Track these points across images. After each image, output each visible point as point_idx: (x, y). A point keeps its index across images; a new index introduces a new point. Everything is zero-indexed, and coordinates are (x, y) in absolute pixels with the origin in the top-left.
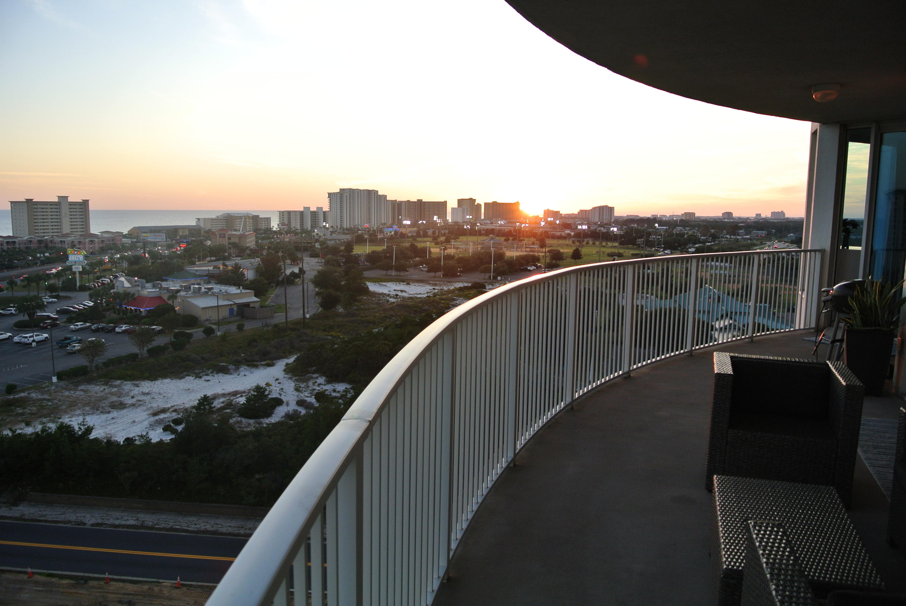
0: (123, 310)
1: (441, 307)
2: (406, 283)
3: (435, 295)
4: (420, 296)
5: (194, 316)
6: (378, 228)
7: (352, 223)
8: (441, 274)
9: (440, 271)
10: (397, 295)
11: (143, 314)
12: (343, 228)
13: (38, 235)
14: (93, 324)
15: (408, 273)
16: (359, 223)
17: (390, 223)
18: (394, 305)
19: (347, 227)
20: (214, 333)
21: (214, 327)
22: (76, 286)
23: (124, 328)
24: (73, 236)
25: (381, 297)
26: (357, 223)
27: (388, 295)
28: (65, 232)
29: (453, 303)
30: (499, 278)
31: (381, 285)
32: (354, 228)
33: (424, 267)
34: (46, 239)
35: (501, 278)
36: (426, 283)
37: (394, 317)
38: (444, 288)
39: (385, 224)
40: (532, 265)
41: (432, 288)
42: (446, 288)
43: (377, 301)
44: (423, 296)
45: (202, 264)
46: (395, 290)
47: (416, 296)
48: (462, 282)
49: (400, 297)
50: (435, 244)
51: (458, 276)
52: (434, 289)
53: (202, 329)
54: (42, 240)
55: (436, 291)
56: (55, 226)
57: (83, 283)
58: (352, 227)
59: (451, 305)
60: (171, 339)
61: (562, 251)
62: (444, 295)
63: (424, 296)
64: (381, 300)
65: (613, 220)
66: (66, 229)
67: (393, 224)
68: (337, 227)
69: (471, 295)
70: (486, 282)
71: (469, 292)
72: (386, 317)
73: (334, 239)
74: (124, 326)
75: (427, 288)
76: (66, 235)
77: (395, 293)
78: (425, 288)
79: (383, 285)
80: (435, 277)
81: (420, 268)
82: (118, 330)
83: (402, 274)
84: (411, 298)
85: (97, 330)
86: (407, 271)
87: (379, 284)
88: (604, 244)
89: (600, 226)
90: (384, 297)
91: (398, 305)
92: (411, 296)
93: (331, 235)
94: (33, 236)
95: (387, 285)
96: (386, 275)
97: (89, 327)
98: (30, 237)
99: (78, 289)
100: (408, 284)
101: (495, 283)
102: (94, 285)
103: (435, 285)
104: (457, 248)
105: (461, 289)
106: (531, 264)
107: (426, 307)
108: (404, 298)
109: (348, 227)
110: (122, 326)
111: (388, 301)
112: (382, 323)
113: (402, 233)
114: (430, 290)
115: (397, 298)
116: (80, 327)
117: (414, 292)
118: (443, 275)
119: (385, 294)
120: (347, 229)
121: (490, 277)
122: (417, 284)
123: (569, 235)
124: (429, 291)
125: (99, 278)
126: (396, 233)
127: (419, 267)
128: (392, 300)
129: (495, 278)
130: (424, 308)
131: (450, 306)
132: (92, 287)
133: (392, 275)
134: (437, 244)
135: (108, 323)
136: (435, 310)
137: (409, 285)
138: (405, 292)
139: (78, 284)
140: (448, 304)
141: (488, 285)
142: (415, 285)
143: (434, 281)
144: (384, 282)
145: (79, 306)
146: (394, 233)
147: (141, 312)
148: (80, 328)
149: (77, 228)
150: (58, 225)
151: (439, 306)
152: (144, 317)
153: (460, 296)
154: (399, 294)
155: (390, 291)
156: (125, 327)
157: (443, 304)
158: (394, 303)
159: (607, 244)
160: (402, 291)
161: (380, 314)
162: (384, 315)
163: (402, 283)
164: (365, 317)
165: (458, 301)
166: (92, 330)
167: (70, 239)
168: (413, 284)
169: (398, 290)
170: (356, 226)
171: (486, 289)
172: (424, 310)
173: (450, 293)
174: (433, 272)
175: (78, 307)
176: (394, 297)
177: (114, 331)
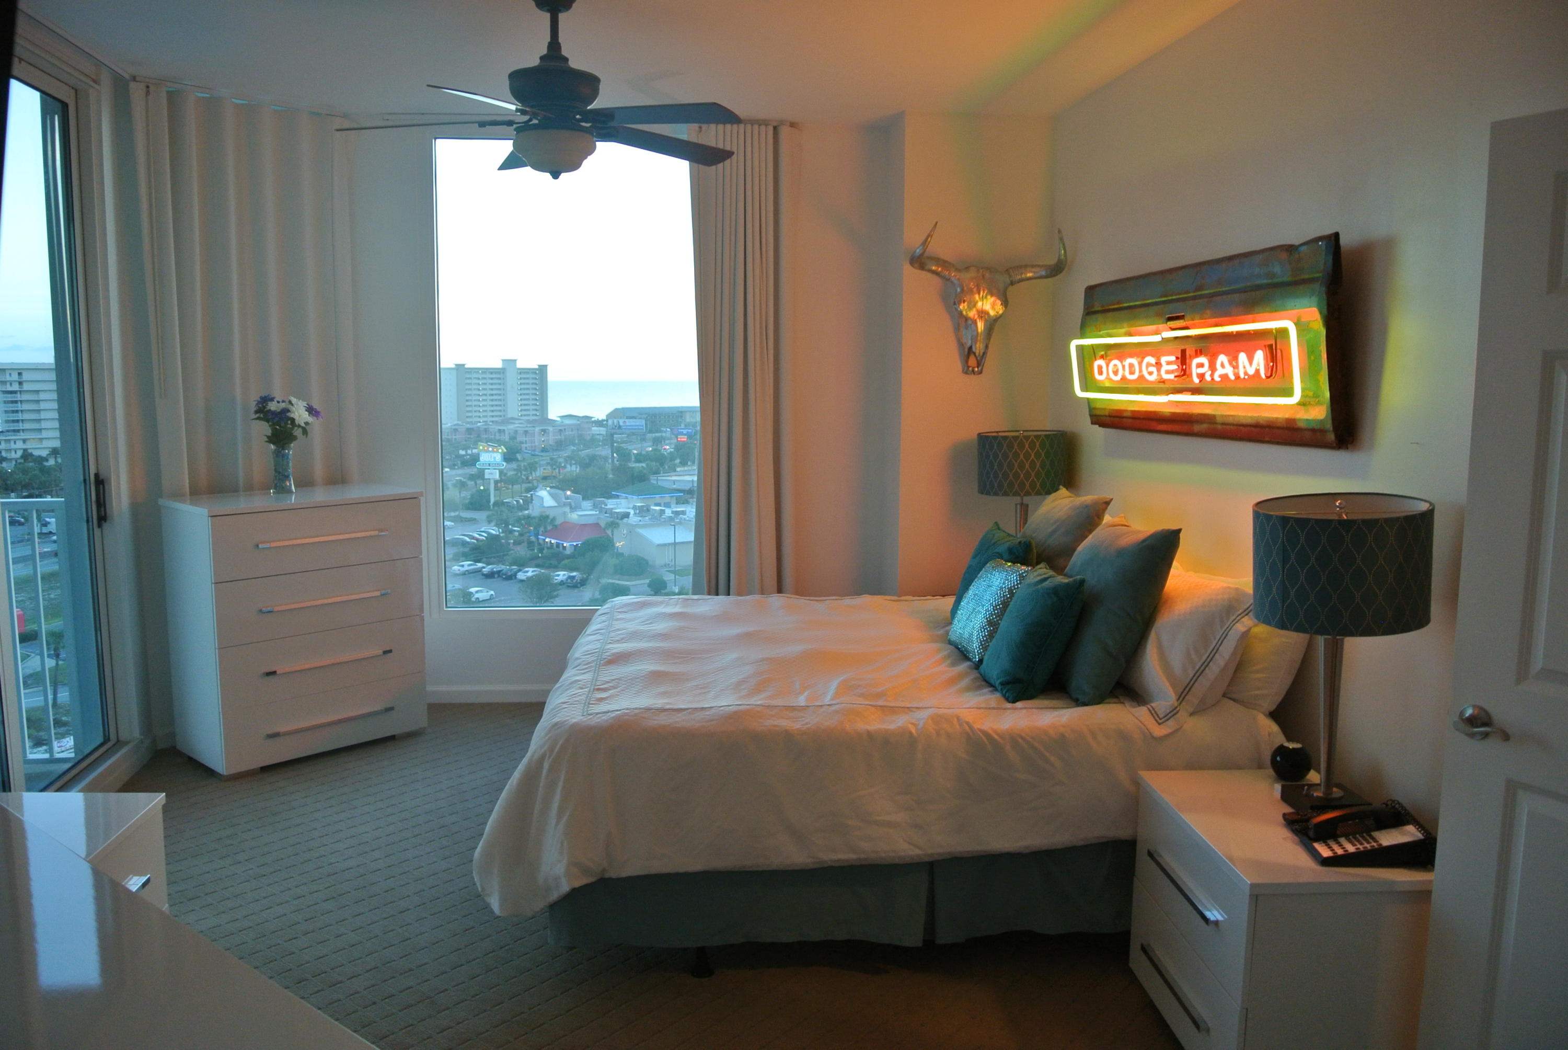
0: (539, 544)
5: (643, 559)
11: (568, 552)
13: (468, 420)
14: (488, 564)
20: (665, 587)
21: (669, 577)
22: (490, 502)
23: (530, 574)
24: (517, 422)
28: (509, 416)
34: (479, 427)
45: (686, 471)
53: (647, 581)
54: (472, 429)
56: (496, 405)
57: (502, 498)
60: (593, 595)
66: (513, 410)
74: (531, 569)
76: (508, 421)
82: (521, 576)
85: (491, 575)
94: (460, 423)
97: (479, 571)
98: (456, 422)
99: (492, 507)
102: (517, 502)
110: (526, 569)
116: (466, 568)
125: (528, 490)
132: (514, 504)
135: (511, 565)
139: (492, 500)
145: (480, 535)
147: (564, 548)
148: (467, 571)
149: (528, 410)
150: (500, 406)
152: (568, 557)
156: (533, 571)
166: (483, 575)
167: (511, 427)
175: (477, 536)
177: (516, 578)
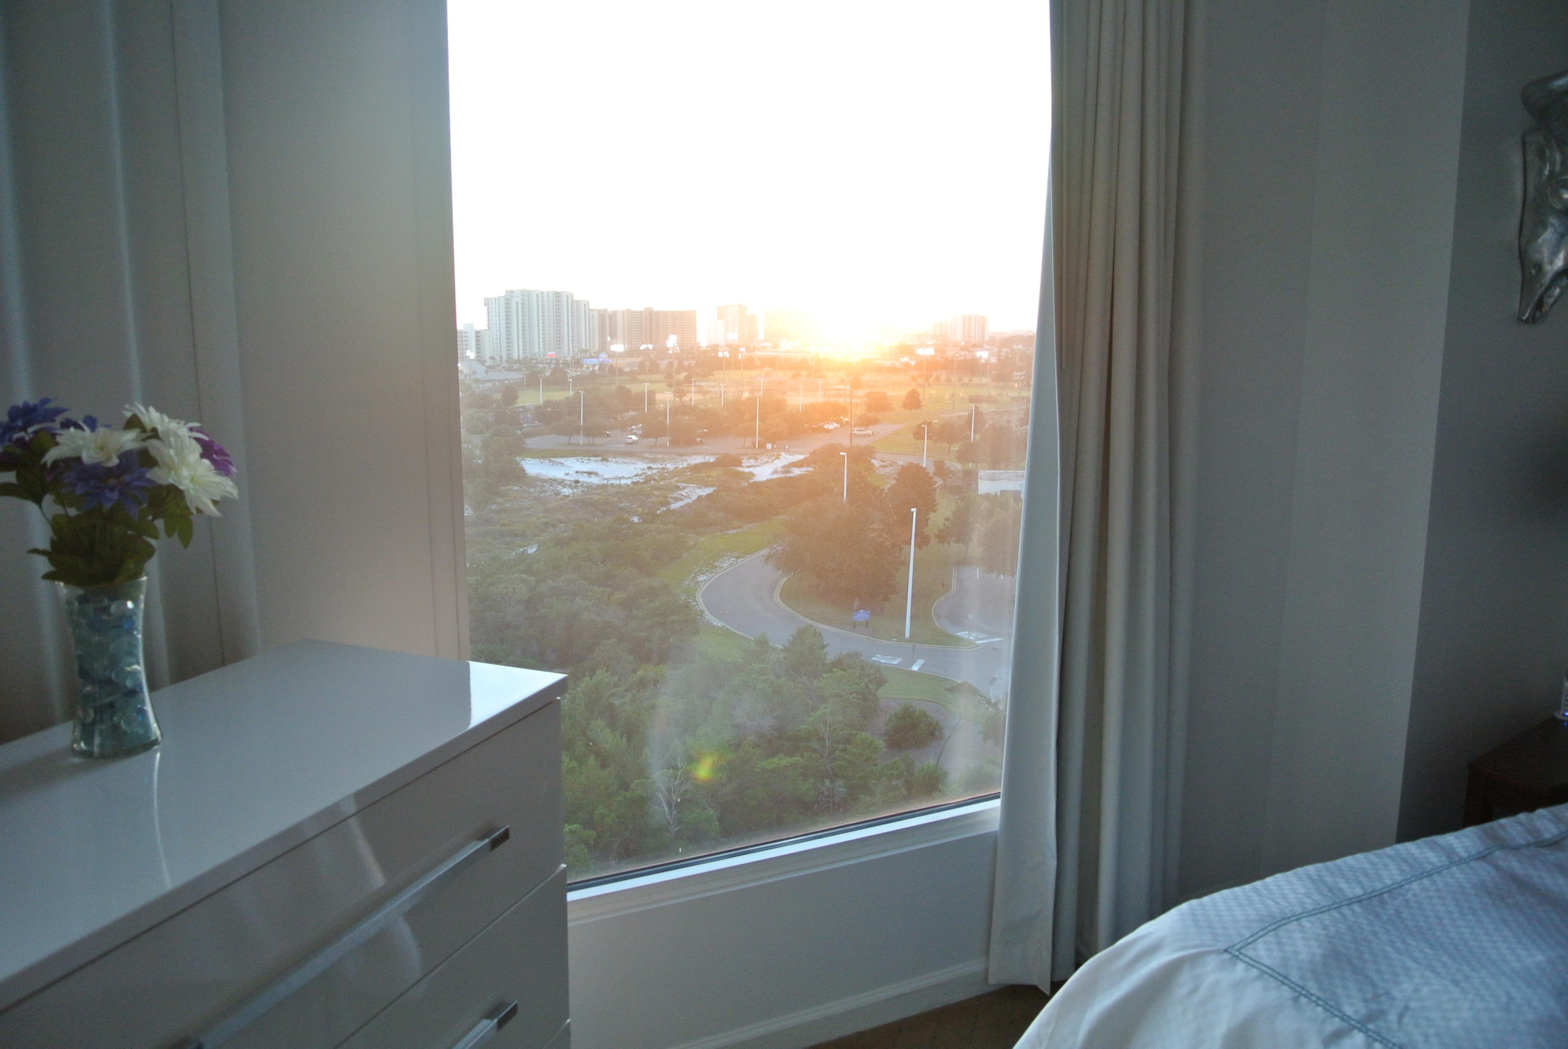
1: (653, 502)
2: (600, 458)
3: (648, 480)
4: (617, 482)
6: (573, 358)
7: (528, 351)
8: (666, 440)
9: (665, 435)
10: (577, 482)
12: (512, 359)
15: (609, 439)
16: (541, 350)
17: (597, 348)
18: (567, 501)
19: (519, 357)
25: (547, 485)
26: (537, 350)
27: (562, 482)
29: (675, 495)
30: (769, 446)
31: (553, 463)
32: (532, 359)
33: (638, 428)
35: (773, 447)
36: (638, 457)
37: (562, 523)
38: (668, 466)
39: (586, 351)
40: (833, 421)
41: (645, 466)
42: (670, 466)
43: (536, 494)
44: (623, 482)
46: (577, 472)
47: (611, 482)
48: (702, 454)
49: (582, 485)
50: (668, 385)
51: (697, 444)
52: (649, 468)
55: (649, 473)
58: (529, 357)
59: (672, 498)
61: (890, 393)
62: (664, 479)
63: (629, 482)
64: (545, 492)
65: (987, 338)
67: (600, 351)
68: (501, 357)
69: (710, 479)
70: (747, 454)
71: (708, 474)
72: (547, 523)
73: (493, 380)
75: (637, 466)
77: (576, 477)
78: (634, 466)
79: (558, 463)
80: (655, 446)
81: (633, 429)
83: (597, 440)
84: (602, 487)
86: (608, 436)
87: (550, 461)
88: (966, 380)
89: (963, 349)
90: (551, 485)
91: (574, 501)
92: (605, 482)
93: (487, 372)
95: (565, 463)
96: (569, 444)
100: (605, 460)
101: (762, 454)
103: (654, 460)
104: (705, 393)
105: (696, 468)
106: (831, 419)
107: (625, 504)
108: (589, 486)
109: (521, 358)
111: (558, 494)
112: (538, 535)
113: (612, 366)
114: (643, 470)
115: (576, 487)
117: (613, 475)
118: (671, 442)
119: (555, 480)
120: (518, 361)
121: (754, 444)
122: (621, 460)
123: (907, 365)
124: (640, 473)
126: (602, 367)
127: (629, 429)
128: (566, 491)
129: (762, 446)
130: (622, 505)
131: (670, 499)
133: (579, 445)
134: (670, 385)
136: (640, 509)
137: (605, 463)
138: (596, 474)
140: (666, 497)
141: (749, 459)
142: (616, 462)
143: (652, 453)
144: (561, 457)
146: (599, 369)
151: (649, 500)
153: (690, 481)
154: (584, 479)
155: (567, 474)
157: (658, 496)
158: (568, 496)
159: (970, 380)
160: (589, 473)
161: (538, 518)
162: (544, 520)
163: (595, 459)
164: (508, 525)
165: (686, 491)
168: (614, 460)
169: (583, 472)
170: (535, 355)
171: (742, 466)
172: (621, 509)
173: (675, 476)
174: (651, 437)
176: (570, 486)
